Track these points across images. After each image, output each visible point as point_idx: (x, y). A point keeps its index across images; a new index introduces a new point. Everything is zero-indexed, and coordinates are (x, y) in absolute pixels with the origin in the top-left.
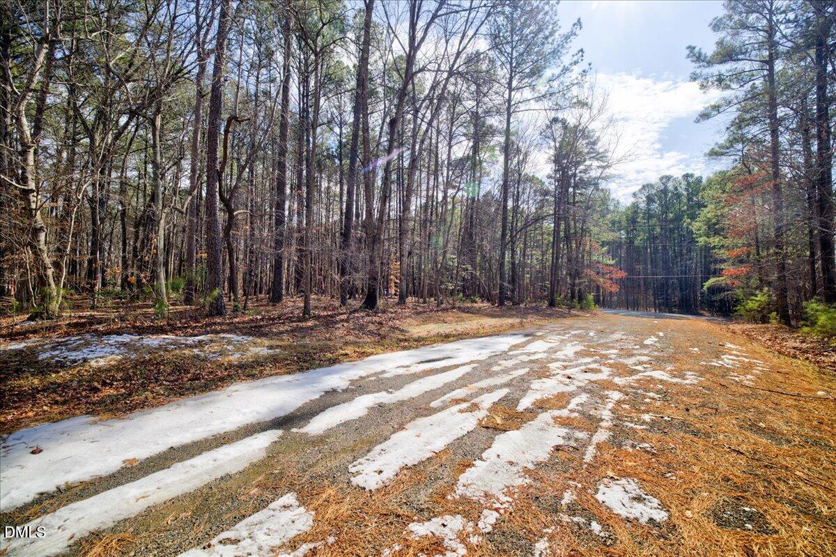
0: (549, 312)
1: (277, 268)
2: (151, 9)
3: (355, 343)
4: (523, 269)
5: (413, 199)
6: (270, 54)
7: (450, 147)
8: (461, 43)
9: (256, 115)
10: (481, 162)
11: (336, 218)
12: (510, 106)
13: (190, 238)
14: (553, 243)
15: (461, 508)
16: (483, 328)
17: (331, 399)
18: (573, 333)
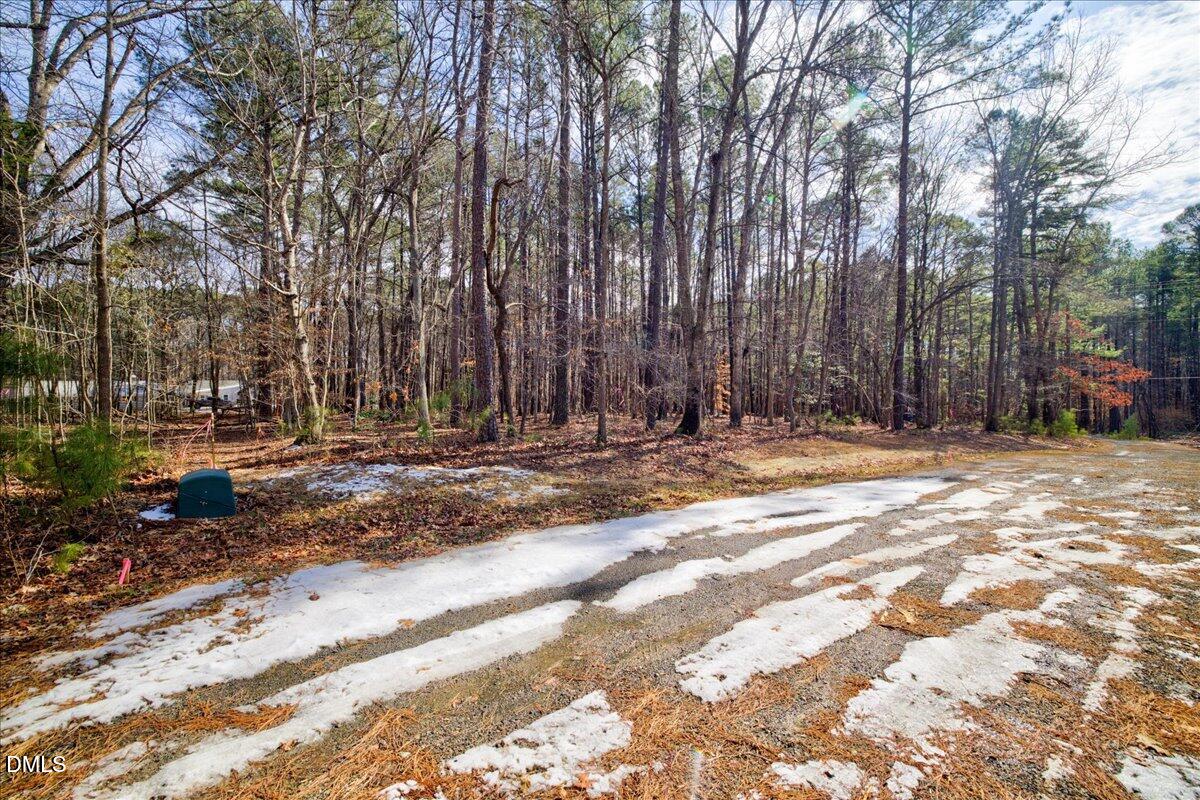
0: (986, 440)
1: (560, 378)
2: (403, 60)
3: (670, 484)
4: (936, 369)
5: (749, 269)
6: (542, 88)
7: (806, 184)
8: (820, 17)
9: (527, 175)
10: (858, 202)
11: (636, 304)
12: (907, 105)
13: (455, 342)
14: (993, 323)
15: (854, 752)
16: (869, 465)
17: (643, 562)
18: (1040, 477)
